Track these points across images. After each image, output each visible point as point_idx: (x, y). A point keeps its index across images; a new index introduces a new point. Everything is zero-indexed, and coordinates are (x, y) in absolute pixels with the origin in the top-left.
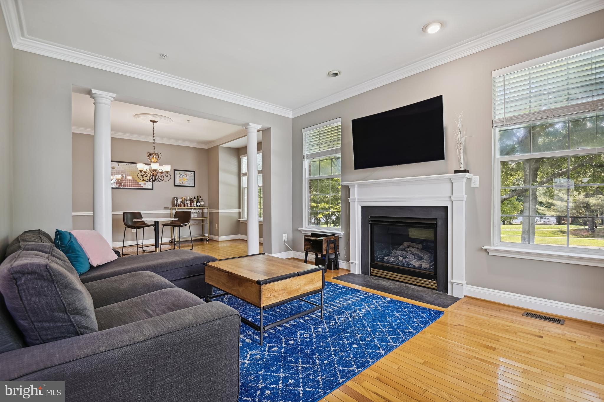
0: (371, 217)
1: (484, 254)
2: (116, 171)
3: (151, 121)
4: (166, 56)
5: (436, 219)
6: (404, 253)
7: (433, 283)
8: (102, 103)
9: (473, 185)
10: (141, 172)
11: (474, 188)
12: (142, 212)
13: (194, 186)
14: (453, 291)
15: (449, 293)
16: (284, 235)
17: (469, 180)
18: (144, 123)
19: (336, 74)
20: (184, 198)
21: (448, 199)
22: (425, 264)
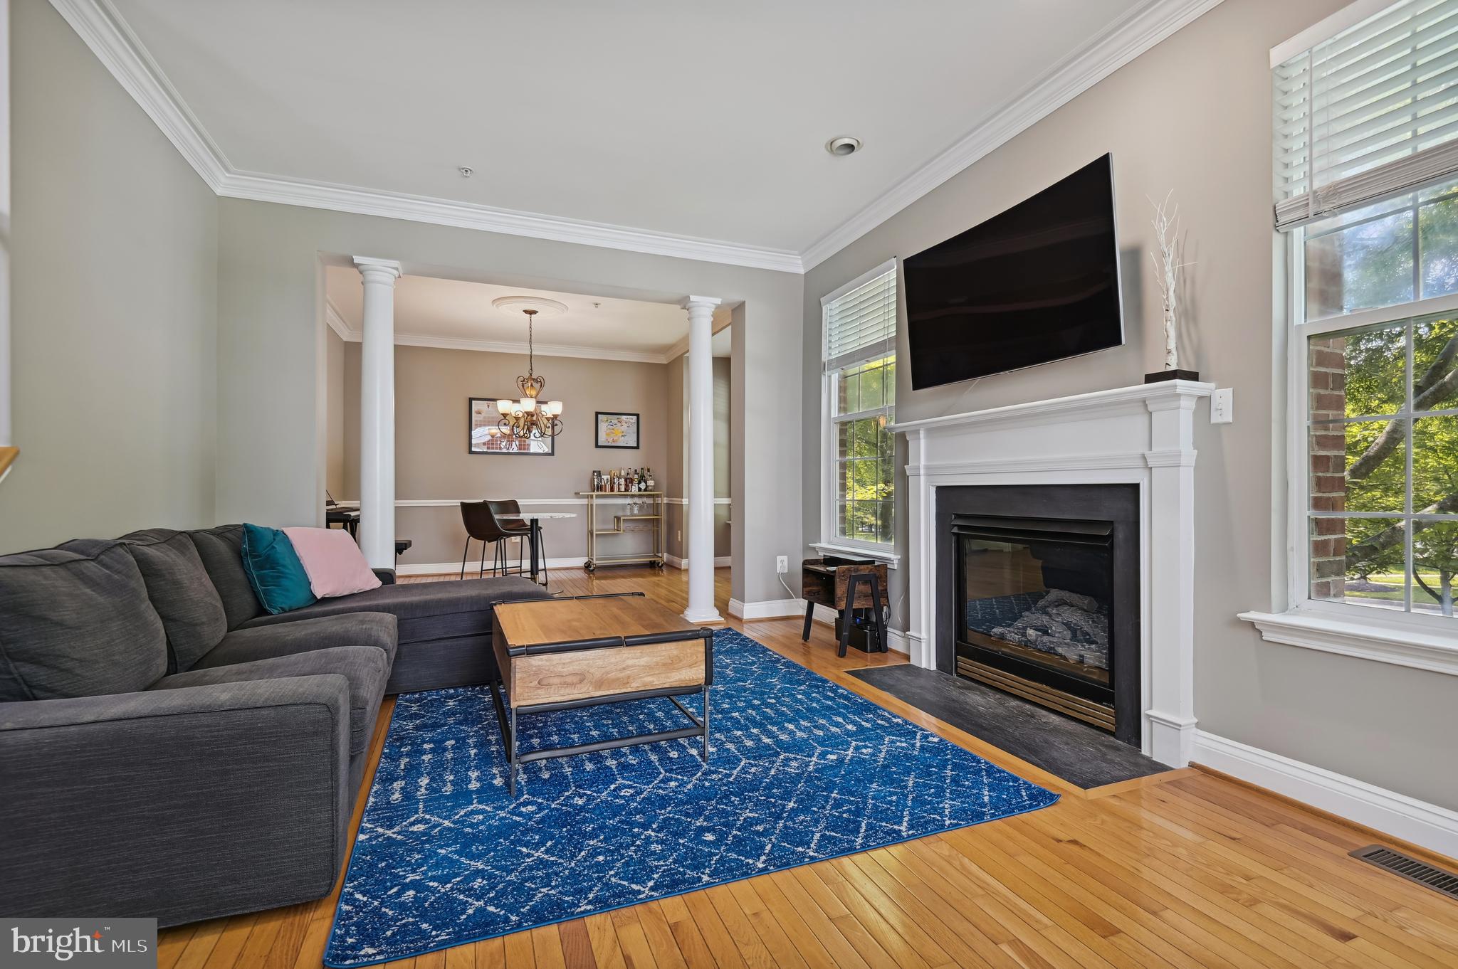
0: (958, 516)
1: (1250, 635)
2: (484, 418)
3: (526, 312)
4: (471, 170)
5: (1112, 522)
6: (1045, 619)
7: (1102, 714)
8: (379, 282)
9: (1215, 418)
10: (505, 417)
11: (1218, 425)
12: (520, 502)
13: (637, 447)
14: (1154, 745)
15: (1145, 751)
16: (779, 558)
17: (1204, 402)
18: (511, 315)
19: (850, 148)
20: (613, 472)
21: (1141, 464)
22: (1093, 657)
